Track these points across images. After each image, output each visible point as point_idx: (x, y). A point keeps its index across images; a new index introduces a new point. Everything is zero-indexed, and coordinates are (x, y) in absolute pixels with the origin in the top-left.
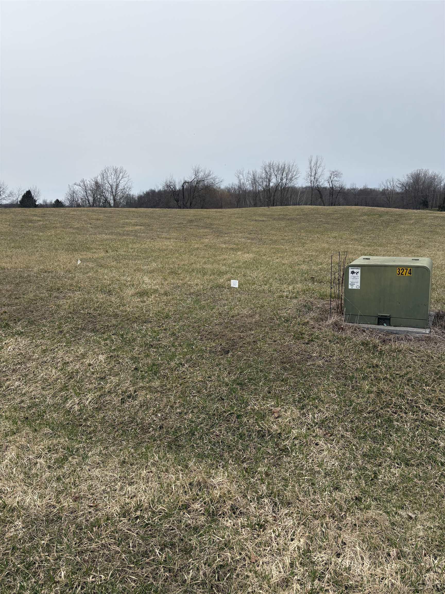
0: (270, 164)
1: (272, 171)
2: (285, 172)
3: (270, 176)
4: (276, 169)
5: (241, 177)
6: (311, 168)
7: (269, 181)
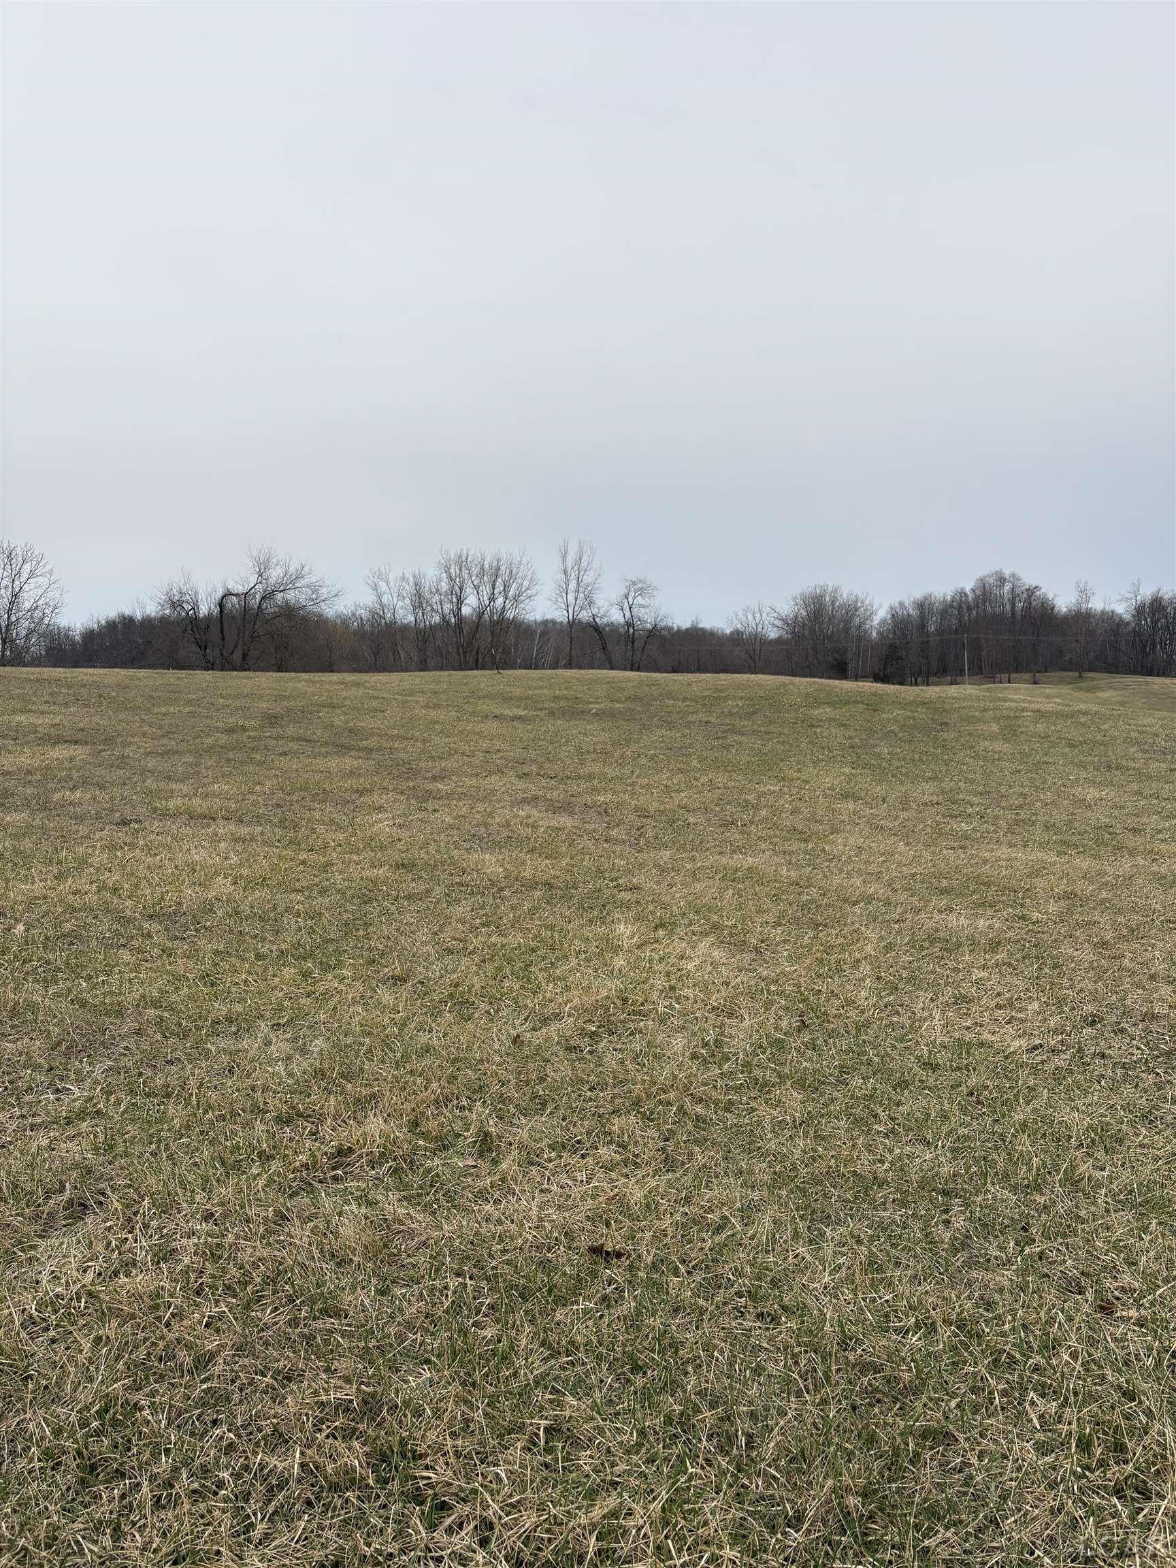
0: (460, 557)
1: (466, 576)
2: (499, 580)
3: (461, 588)
4: (475, 571)
5: (383, 587)
6: (565, 572)
7: (460, 601)
